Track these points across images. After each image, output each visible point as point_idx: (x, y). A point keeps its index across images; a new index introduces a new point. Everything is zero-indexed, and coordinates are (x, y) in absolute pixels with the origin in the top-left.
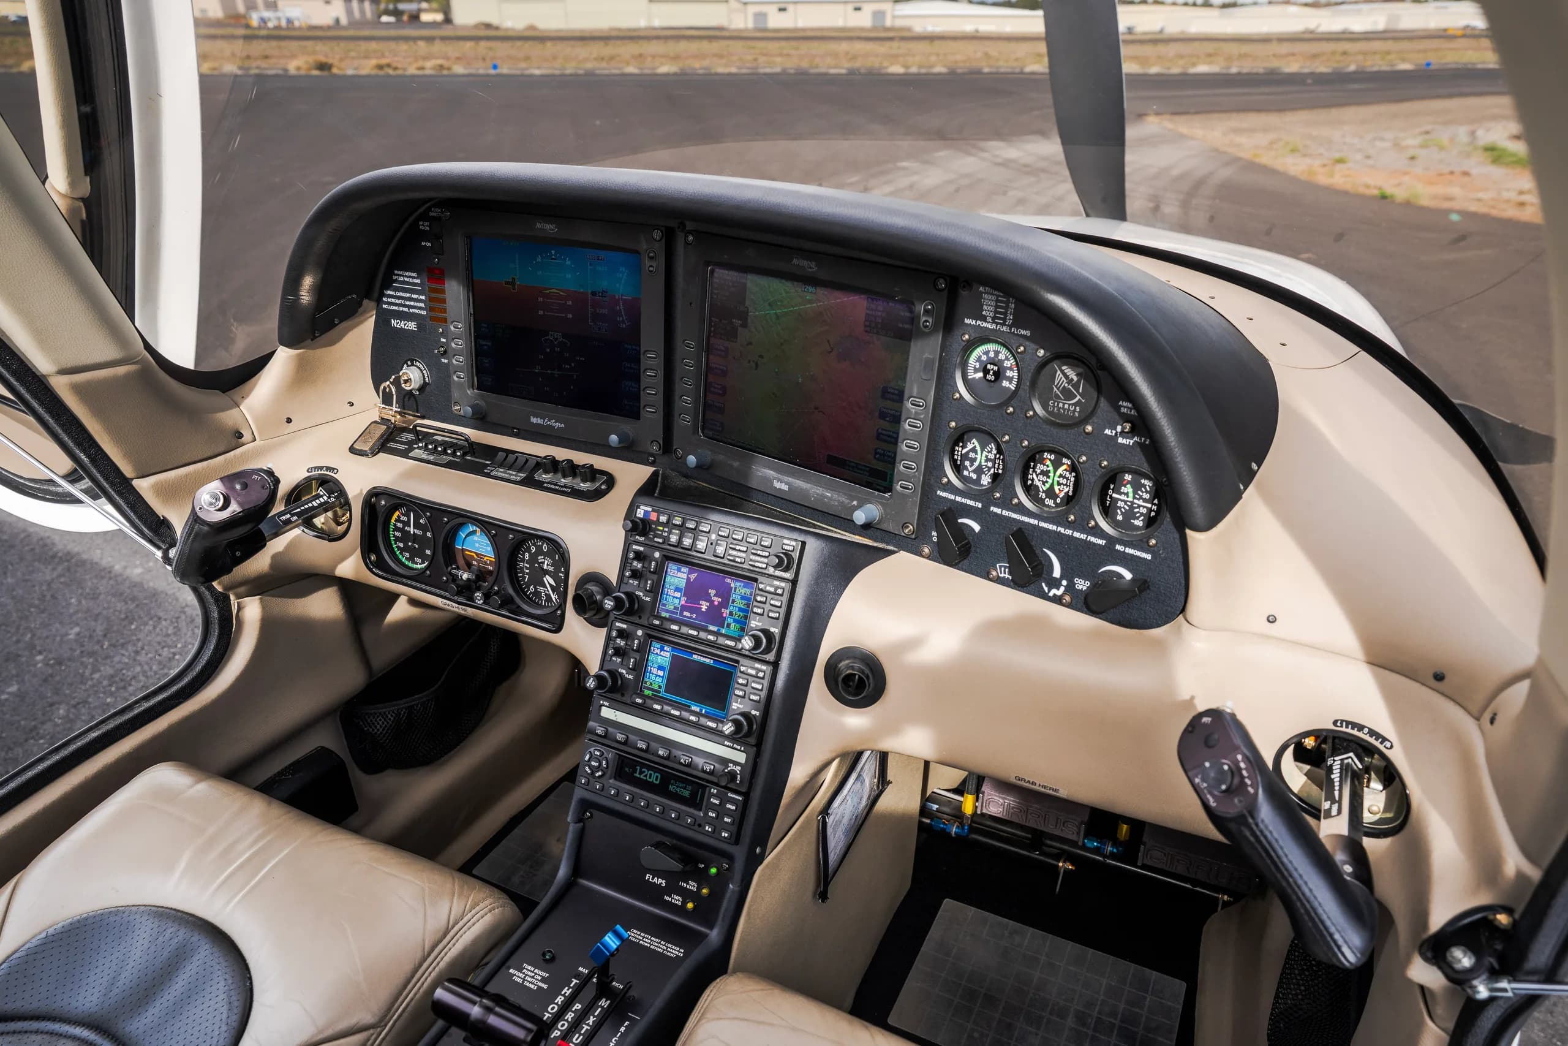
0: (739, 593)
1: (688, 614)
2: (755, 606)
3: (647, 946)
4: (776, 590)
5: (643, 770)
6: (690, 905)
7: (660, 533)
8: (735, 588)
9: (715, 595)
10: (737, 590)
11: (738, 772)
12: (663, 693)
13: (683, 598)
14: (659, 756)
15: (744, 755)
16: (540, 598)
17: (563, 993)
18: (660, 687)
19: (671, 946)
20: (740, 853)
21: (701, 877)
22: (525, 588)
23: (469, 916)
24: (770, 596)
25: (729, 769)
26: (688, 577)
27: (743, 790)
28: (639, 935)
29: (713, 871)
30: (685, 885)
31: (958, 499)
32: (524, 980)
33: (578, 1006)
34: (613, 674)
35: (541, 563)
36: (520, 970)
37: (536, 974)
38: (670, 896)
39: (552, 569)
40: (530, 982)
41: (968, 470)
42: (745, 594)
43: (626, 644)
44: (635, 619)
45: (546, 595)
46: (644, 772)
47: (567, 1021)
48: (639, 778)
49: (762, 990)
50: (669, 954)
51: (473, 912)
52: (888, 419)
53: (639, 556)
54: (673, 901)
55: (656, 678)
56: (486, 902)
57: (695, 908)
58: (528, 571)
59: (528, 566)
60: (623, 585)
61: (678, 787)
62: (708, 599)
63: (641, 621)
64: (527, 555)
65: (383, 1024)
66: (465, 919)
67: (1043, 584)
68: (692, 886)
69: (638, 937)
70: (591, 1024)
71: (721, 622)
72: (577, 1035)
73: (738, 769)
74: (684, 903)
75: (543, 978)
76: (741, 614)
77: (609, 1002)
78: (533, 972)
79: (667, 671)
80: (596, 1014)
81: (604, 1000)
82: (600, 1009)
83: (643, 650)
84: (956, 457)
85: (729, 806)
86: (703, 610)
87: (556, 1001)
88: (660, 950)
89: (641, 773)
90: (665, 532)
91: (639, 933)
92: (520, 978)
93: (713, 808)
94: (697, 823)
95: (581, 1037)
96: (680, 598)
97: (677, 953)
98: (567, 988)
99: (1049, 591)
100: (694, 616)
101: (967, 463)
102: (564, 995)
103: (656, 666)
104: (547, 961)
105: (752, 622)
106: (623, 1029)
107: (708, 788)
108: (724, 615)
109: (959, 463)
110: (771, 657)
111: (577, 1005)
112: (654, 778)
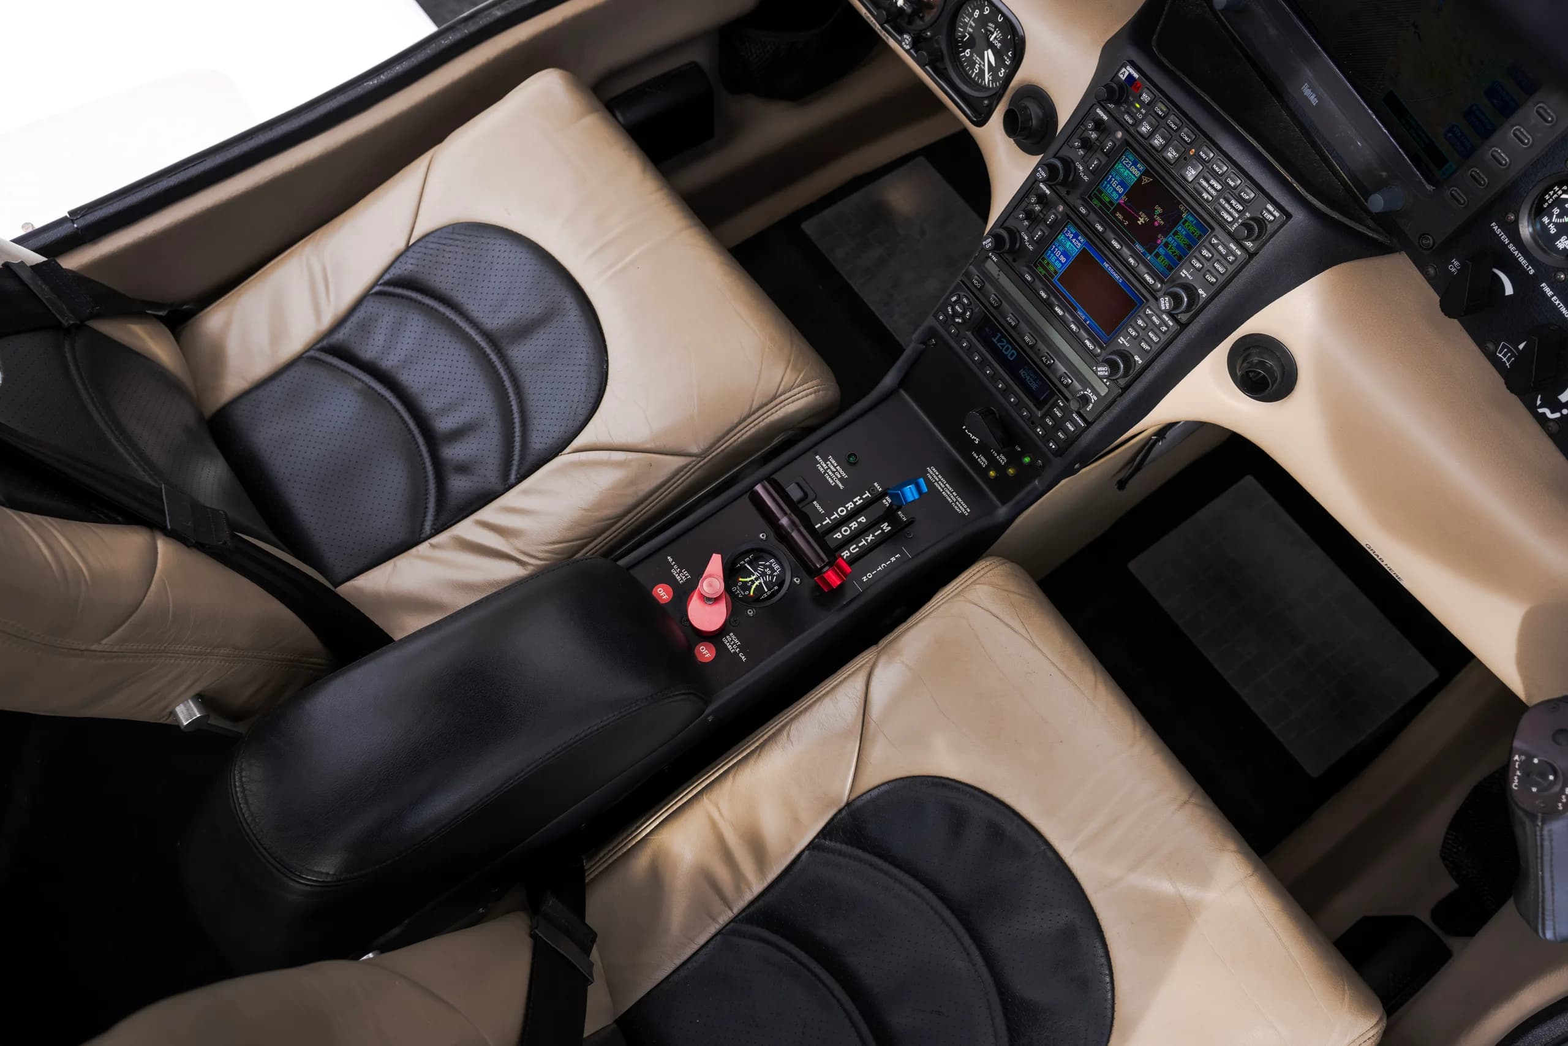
0: (1187, 228)
1: (1121, 217)
2: (1195, 257)
3: (939, 490)
4: (1227, 255)
5: (1002, 339)
6: (992, 474)
7: (1135, 111)
8: (1186, 221)
9: (1159, 215)
10: (1187, 224)
11: (1093, 401)
12: (1055, 280)
13: (1123, 197)
14: (1024, 340)
15: (1106, 390)
16: (972, 68)
17: (855, 500)
18: (1056, 272)
19: (960, 500)
20: (1058, 463)
21: (1014, 459)
22: (960, 47)
23: (796, 390)
24: (1217, 257)
25: (1086, 392)
26: (1141, 176)
27: (1090, 419)
28: (937, 476)
29: (1027, 460)
30: (996, 455)
31: (1512, 247)
32: (825, 472)
33: (862, 519)
34: (1014, 234)
35: (990, 31)
36: (826, 460)
37: (837, 470)
38: (978, 455)
39: (999, 45)
40: (830, 477)
41: (1550, 218)
42: (1193, 233)
43: (1041, 211)
44: (1063, 191)
45: (980, 68)
46: (1004, 342)
47: (850, 528)
48: (996, 345)
49: (1022, 595)
50: (956, 507)
51: (801, 388)
52: (1495, 101)
53: (1099, 125)
54: (979, 460)
55: (1057, 261)
56: (815, 382)
57: (996, 478)
58: (971, 30)
59: (973, 25)
60: (1065, 147)
61: (1028, 375)
62: (1150, 215)
63: (1066, 196)
64: (977, 13)
65: (703, 456)
66: (792, 393)
67: (1539, 396)
68: (1002, 459)
69: (935, 476)
70: (869, 541)
71: (1151, 247)
72: (855, 546)
73: (1094, 398)
74: (988, 469)
75: (842, 477)
76: (1177, 252)
77: (889, 528)
78: (835, 467)
79: (1071, 260)
80: (876, 534)
81: (886, 524)
82: (880, 531)
83: (1056, 228)
84: (1547, 197)
85: (1069, 425)
86: (1139, 222)
87: (847, 506)
88: (949, 500)
89: (1000, 341)
90: (1141, 113)
91: (937, 473)
92: (823, 468)
93: (1053, 417)
94: (1032, 419)
95: (858, 549)
96: (1120, 195)
97: (963, 510)
98: (859, 497)
99: (1541, 406)
100: (1126, 223)
101: (1556, 211)
102: (854, 503)
103: (1061, 249)
104: (849, 462)
105: (1184, 271)
106: (893, 559)
107: (1056, 397)
108: (1159, 242)
109: (1545, 205)
110: (1183, 318)
111: (863, 517)
112: (1010, 354)
